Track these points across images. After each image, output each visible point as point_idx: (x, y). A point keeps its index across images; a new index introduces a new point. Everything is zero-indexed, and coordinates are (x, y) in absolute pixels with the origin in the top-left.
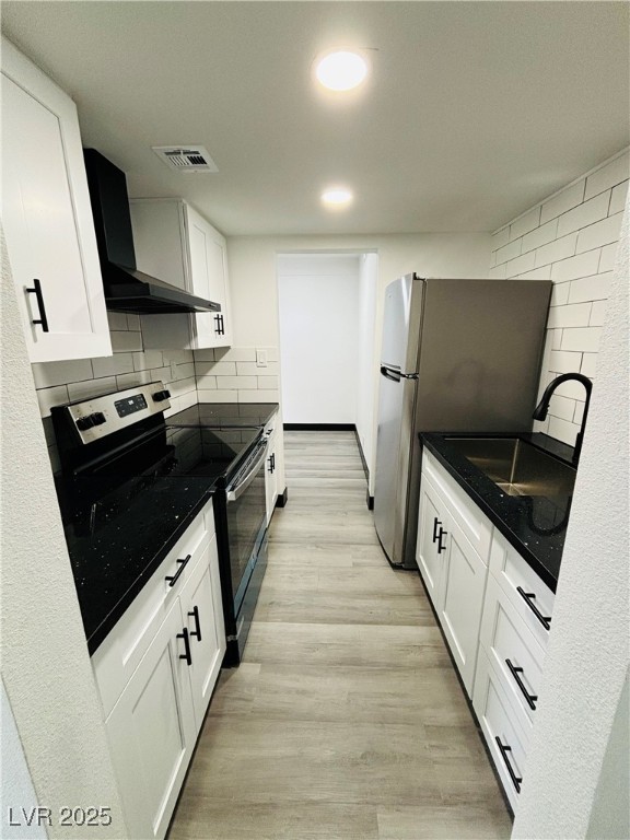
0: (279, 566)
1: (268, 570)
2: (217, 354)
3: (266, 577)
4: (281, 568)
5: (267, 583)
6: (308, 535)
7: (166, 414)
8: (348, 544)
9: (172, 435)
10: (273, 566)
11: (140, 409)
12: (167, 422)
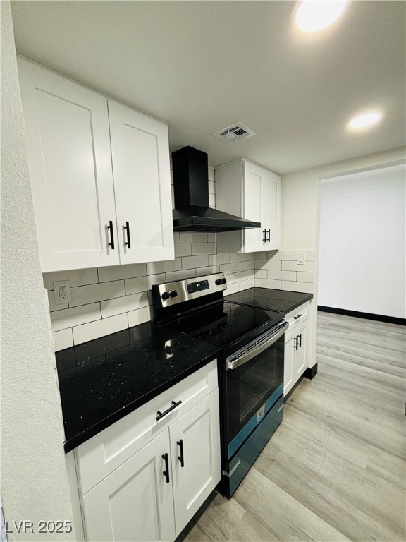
0: (290, 429)
1: (280, 428)
2: (269, 255)
3: (277, 433)
4: (291, 433)
5: (275, 439)
6: (326, 413)
7: (225, 294)
8: (367, 441)
9: (227, 307)
10: (286, 427)
11: (204, 289)
12: (225, 299)
